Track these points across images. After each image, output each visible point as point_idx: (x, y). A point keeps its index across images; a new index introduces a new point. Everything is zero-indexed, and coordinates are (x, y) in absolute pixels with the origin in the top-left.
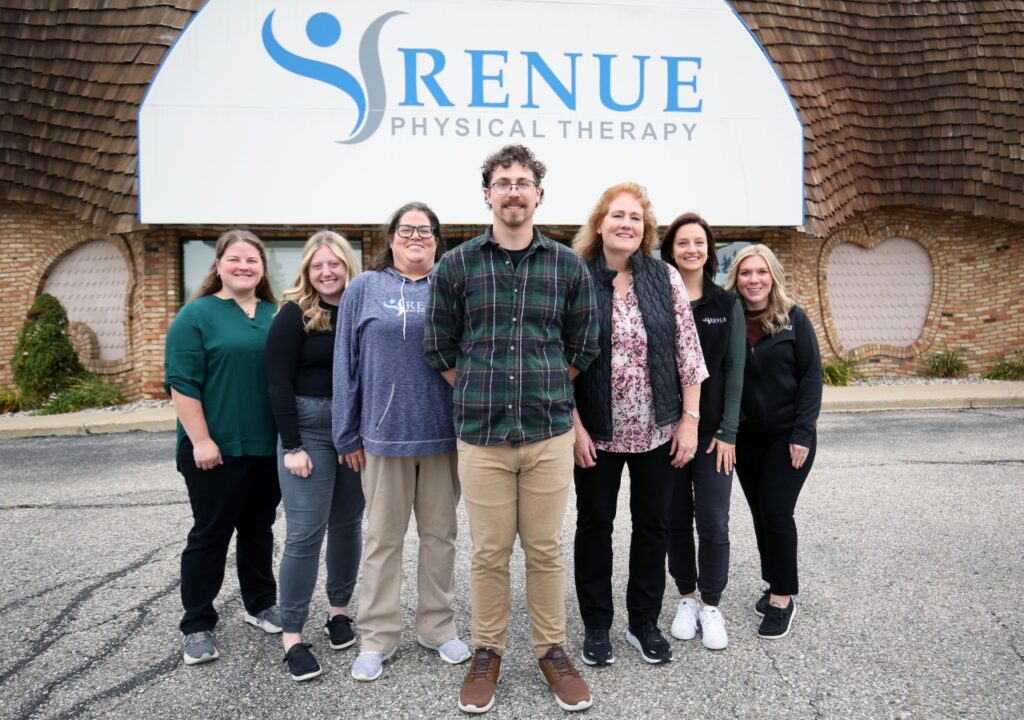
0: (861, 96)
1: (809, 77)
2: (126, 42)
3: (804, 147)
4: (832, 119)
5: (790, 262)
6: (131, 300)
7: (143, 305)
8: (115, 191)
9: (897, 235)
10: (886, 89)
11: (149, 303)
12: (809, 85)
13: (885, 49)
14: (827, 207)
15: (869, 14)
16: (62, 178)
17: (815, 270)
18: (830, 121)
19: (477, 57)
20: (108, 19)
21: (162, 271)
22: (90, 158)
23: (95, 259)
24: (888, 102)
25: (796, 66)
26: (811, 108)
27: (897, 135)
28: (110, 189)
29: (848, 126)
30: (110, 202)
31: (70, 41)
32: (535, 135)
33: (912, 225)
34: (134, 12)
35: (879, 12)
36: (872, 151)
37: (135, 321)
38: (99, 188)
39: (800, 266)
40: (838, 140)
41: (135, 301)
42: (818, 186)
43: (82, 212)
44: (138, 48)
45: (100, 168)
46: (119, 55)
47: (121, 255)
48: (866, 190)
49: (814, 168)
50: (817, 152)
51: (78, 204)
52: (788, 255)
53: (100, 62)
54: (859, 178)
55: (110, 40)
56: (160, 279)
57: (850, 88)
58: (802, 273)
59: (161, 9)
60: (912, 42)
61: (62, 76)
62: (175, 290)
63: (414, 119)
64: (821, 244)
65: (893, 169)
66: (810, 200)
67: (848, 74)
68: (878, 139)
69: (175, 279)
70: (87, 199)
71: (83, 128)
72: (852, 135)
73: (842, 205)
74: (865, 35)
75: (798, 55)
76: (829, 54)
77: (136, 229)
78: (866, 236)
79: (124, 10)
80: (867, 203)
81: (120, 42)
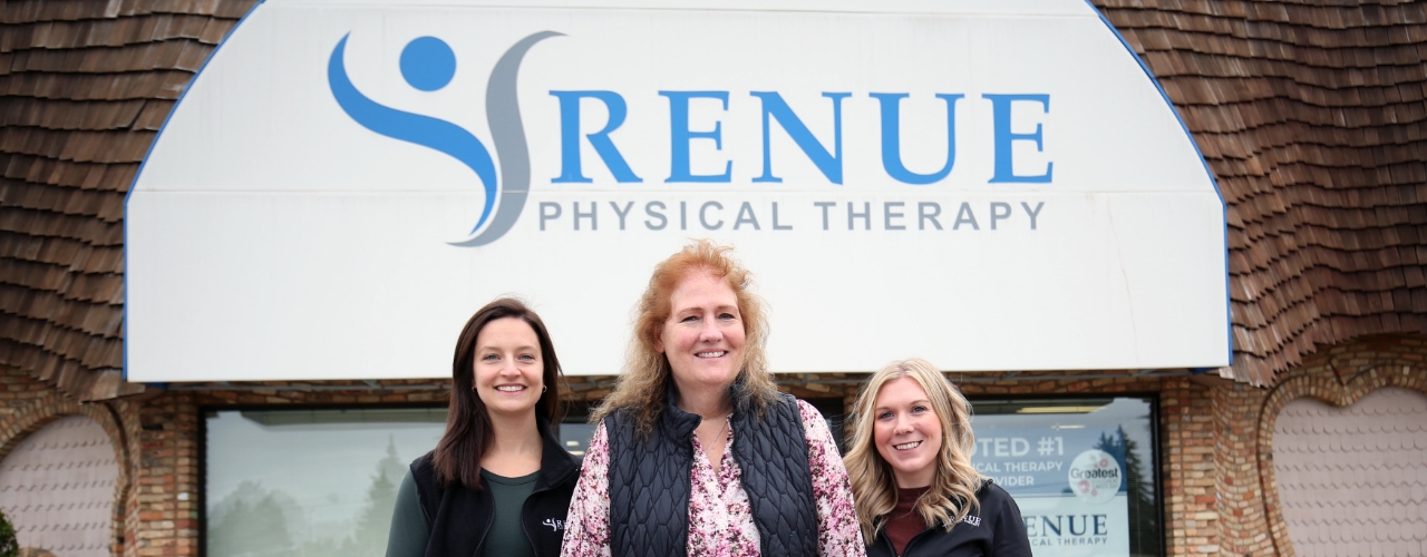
0: (1319, 157)
1: (1230, 127)
2: (120, 97)
3: (1227, 240)
4: (1273, 194)
5: (1209, 430)
6: (121, 511)
7: (138, 519)
8: (93, 333)
9: (1390, 384)
10: (1363, 144)
11: (147, 515)
12: (1231, 140)
13: (1356, 79)
14: (1270, 338)
15: (1329, 25)
16: (13, 314)
17: (1253, 443)
18: (1269, 198)
19: (679, 103)
20: (92, 63)
21: (169, 461)
22: (57, 281)
23: (66, 446)
24: (1366, 165)
25: (1208, 110)
26: (1237, 176)
27: (1382, 219)
28: (86, 330)
29: (1299, 206)
30: (84, 351)
31: (32, 97)
32: (776, 226)
33: (1414, 366)
34: (133, 51)
35: (1345, 21)
36: (1342, 246)
37: (127, 545)
38: (68, 329)
39: (1227, 438)
40: (1283, 229)
41: (127, 512)
42: (1252, 302)
43: (41, 368)
44: (139, 106)
45: (70, 297)
46: (109, 117)
47: (107, 439)
48: (1335, 310)
49: (1246, 274)
50: (1248, 247)
51: (36, 356)
52: (1206, 419)
53: (78, 130)
54: (1322, 289)
55: (94, 95)
56: (166, 475)
57: (1300, 143)
58: (1231, 448)
59: (177, 44)
60: (1402, 66)
61: (18, 154)
62: (190, 492)
63: (576, 205)
64: (1260, 401)
65: (1379, 275)
66: (1241, 326)
67: (1297, 121)
68: (1352, 225)
69: (190, 474)
70: (50, 346)
71: (47, 234)
72: (1306, 220)
73: (1294, 334)
74: (1323, 58)
75: (1212, 92)
76: (1265, 90)
77: (122, 394)
78: (1336, 386)
79: (118, 48)
80: (1337, 331)
81: (110, 97)
